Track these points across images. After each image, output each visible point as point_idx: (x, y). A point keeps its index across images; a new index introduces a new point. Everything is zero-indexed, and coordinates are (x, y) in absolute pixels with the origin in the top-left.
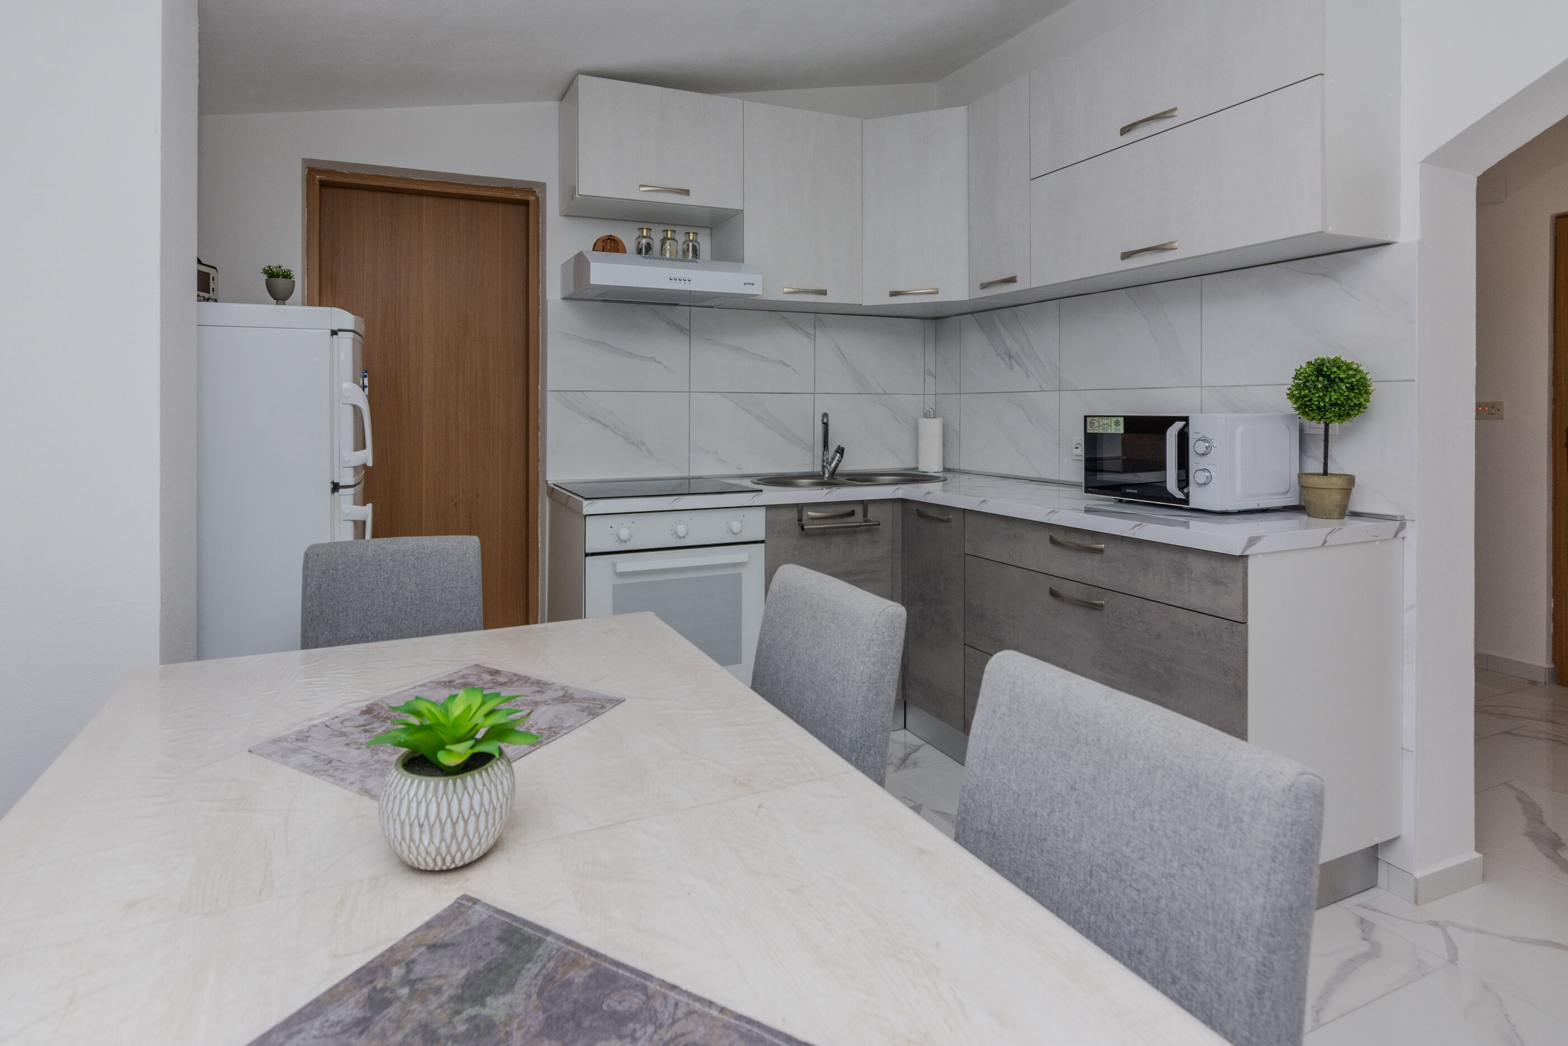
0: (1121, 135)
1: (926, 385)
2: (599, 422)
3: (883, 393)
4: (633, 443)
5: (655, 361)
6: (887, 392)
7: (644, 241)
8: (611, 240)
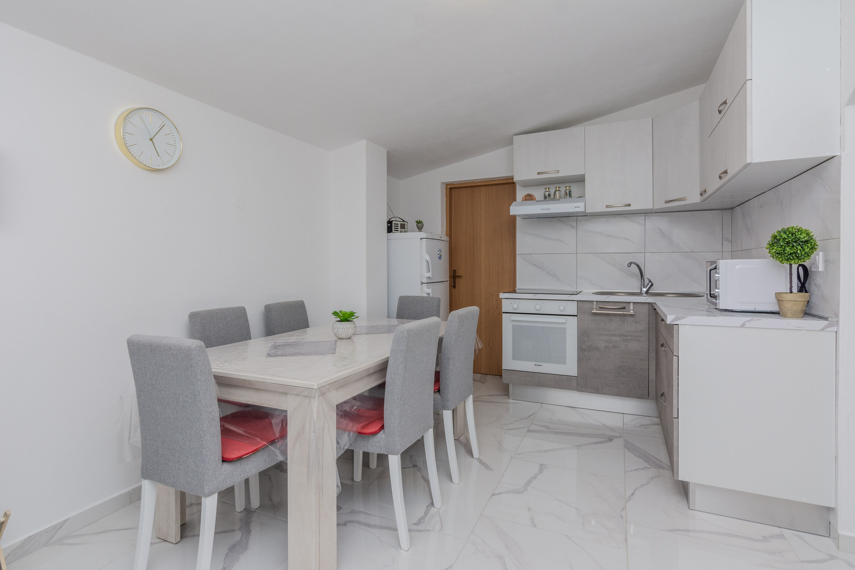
0: (720, 114)
1: (723, 246)
2: (537, 266)
3: (691, 251)
4: (551, 275)
5: (561, 241)
6: (694, 251)
7: (547, 193)
8: (529, 195)
